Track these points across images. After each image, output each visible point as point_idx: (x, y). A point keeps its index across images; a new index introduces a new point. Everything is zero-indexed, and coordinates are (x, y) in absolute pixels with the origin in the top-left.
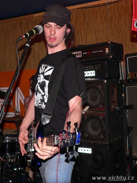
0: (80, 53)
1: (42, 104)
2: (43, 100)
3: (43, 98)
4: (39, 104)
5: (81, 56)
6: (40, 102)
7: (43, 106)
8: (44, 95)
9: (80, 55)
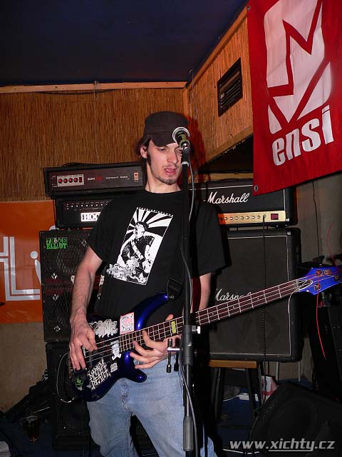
0: (81, 178)
1: (137, 276)
2: (140, 270)
3: (141, 265)
4: (133, 275)
5: (82, 183)
6: (134, 272)
7: (141, 279)
8: (143, 260)
9: (81, 181)
